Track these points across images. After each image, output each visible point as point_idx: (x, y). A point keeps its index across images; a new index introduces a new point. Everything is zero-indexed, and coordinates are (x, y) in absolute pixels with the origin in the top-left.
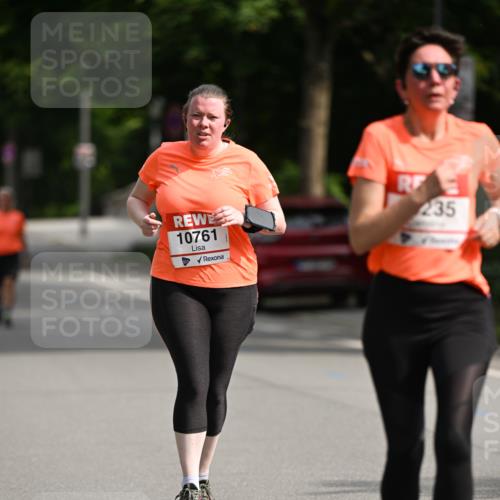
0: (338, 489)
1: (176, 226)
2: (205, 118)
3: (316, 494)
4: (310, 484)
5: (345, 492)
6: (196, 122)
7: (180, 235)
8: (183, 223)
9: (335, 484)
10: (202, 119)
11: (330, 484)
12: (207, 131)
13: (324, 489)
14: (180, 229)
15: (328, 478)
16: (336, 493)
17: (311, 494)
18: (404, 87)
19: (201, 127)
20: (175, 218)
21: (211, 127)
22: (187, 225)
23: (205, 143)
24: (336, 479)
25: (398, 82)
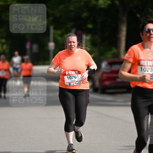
0: (129, 148)
1: (67, 74)
2: (72, 43)
3: (122, 150)
4: (120, 146)
5: (131, 149)
6: (69, 44)
7: (68, 77)
8: (69, 73)
9: (128, 147)
10: (71, 43)
11: (126, 147)
12: (73, 46)
13: (125, 148)
14: (68, 75)
15: (126, 145)
16: (128, 149)
17: (120, 150)
18: (143, 35)
19: (71, 45)
20: (66, 72)
21: (74, 45)
22: (70, 74)
23: (73, 50)
24: (128, 145)
25: (141, 33)
